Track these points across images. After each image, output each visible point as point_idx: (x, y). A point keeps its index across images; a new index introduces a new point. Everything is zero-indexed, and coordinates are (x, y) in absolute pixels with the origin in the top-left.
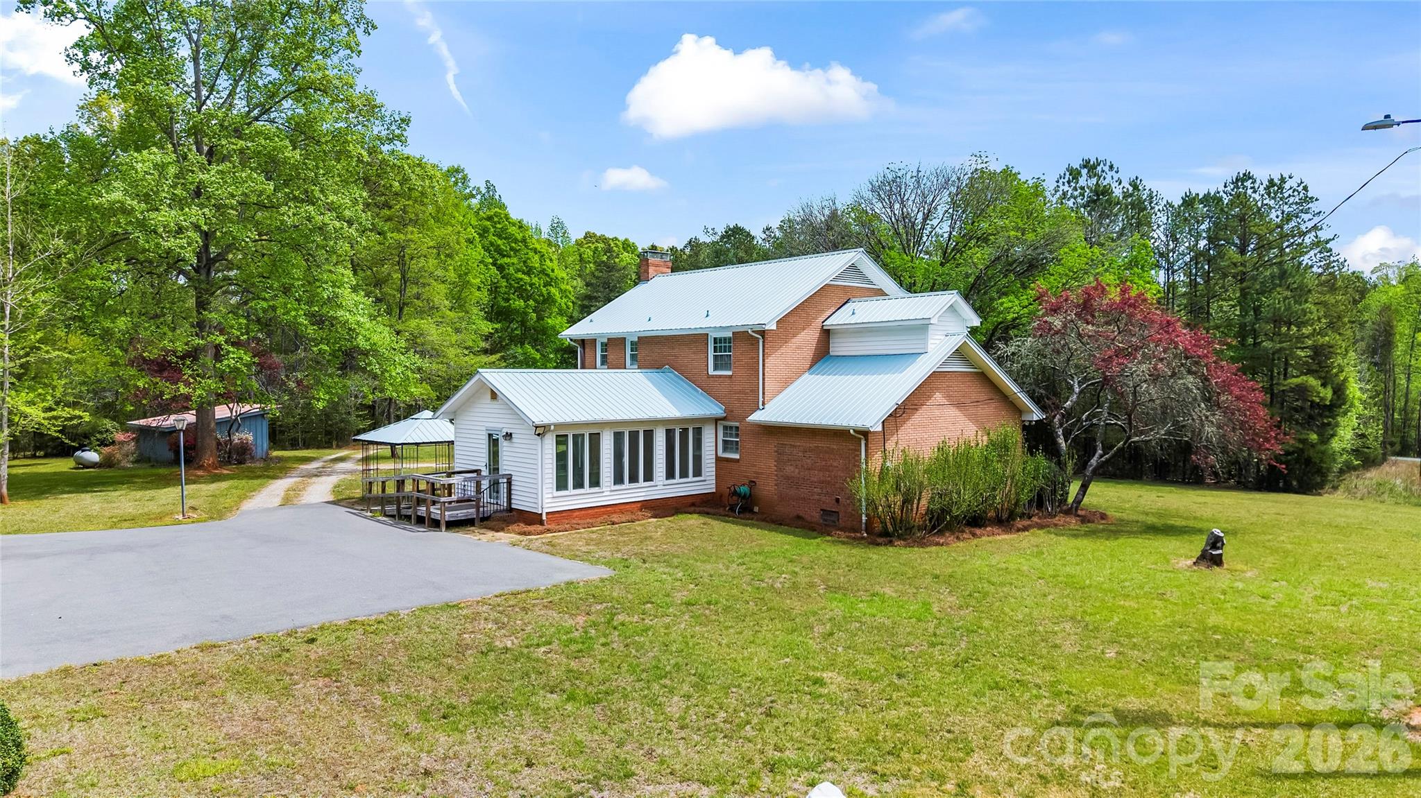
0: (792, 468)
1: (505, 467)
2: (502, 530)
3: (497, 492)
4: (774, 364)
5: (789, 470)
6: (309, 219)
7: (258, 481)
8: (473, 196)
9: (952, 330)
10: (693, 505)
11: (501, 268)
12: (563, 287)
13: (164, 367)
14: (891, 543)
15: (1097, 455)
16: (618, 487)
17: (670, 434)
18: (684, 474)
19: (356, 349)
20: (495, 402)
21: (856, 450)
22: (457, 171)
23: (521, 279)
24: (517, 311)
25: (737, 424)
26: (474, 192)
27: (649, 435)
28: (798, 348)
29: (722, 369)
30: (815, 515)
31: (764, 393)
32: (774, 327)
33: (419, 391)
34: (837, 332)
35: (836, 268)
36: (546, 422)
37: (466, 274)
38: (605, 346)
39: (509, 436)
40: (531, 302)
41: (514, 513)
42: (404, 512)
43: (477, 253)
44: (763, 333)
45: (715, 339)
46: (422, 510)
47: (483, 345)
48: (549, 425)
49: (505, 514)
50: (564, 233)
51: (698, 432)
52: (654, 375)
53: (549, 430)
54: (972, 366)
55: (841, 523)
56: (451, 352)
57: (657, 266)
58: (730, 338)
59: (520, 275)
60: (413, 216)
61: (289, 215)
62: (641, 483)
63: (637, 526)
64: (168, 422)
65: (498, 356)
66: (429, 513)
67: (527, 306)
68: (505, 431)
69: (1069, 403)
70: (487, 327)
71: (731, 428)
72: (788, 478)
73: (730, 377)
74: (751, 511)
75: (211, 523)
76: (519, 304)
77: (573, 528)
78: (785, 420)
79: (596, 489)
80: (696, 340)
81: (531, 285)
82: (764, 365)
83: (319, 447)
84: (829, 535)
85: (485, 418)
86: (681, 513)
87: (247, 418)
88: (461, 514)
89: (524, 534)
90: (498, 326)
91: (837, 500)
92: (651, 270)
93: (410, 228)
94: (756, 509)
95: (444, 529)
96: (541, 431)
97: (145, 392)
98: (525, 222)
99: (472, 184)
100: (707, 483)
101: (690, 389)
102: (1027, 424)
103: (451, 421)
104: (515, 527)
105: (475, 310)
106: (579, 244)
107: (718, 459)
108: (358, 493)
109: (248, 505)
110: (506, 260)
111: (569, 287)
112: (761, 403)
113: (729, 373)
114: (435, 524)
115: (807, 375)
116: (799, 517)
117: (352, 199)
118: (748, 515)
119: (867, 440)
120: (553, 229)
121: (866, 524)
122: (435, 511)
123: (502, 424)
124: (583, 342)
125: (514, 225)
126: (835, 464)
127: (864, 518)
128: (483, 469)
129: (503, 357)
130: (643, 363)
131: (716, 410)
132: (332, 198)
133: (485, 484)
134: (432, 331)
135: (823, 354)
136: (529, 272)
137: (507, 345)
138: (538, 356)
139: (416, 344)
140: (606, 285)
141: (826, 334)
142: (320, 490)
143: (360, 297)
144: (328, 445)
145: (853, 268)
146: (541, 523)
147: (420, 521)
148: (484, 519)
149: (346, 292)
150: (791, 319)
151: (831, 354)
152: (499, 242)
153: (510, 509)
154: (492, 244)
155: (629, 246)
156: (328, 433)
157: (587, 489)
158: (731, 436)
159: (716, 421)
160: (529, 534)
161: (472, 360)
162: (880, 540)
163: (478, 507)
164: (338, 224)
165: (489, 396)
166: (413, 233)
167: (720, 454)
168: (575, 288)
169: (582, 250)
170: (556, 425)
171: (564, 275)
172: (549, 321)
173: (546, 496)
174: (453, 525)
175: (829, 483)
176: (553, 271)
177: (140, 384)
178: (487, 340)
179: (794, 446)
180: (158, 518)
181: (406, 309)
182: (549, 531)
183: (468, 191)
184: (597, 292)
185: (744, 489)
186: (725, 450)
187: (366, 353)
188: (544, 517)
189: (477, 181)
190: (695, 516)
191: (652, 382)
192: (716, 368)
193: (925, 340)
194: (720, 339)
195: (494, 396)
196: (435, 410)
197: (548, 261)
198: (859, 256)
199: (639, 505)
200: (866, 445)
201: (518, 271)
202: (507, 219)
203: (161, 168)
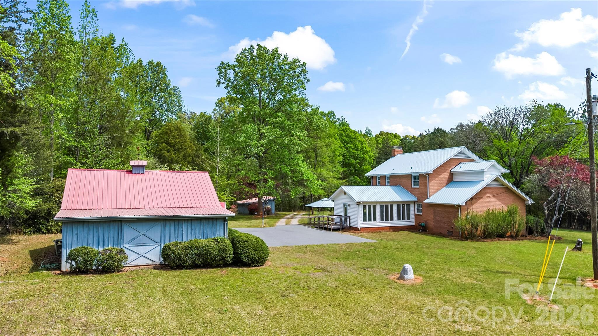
0: (438, 217)
1: (348, 214)
2: (348, 232)
3: (346, 221)
4: (432, 184)
5: (438, 218)
6: (291, 141)
7: (276, 219)
8: (337, 122)
9: (494, 173)
10: (407, 229)
11: (347, 148)
12: (370, 154)
13: (252, 185)
14: (467, 240)
15: (556, 216)
16: (382, 222)
17: (399, 206)
18: (404, 219)
19: (303, 179)
20: (345, 195)
21: (457, 211)
22: (332, 112)
23: (354, 153)
24: (352, 164)
25: (421, 203)
26: (337, 120)
27: (392, 206)
28: (442, 179)
29: (416, 186)
30: (446, 232)
31: (429, 194)
32: (432, 173)
33: (321, 192)
34: (456, 174)
35: (454, 153)
36: (360, 201)
37: (335, 151)
38: (379, 178)
39: (349, 205)
40: (358, 161)
41: (351, 228)
42: (320, 226)
43: (338, 143)
44: (428, 174)
45: (414, 176)
46: (326, 226)
47: (340, 176)
48: (361, 202)
49: (348, 228)
50: (370, 133)
51: (408, 206)
52: (394, 187)
53: (361, 203)
54: (502, 185)
55: (453, 235)
56: (331, 180)
57: (397, 151)
58: (418, 176)
59: (354, 151)
60: (319, 136)
61: (286, 140)
62: (389, 221)
63: (388, 233)
64: (249, 202)
65: (345, 180)
66: (328, 226)
67: (356, 162)
68: (348, 204)
69: (550, 198)
70: (342, 170)
71: (419, 205)
72: (437, 221)
73: (419, 188)
74: (426, 231)
75: (270, 228)
76: (353, 161)
77: (368, 232)
78: (435, 202)
79: (375, 222)
80: (408, 176)
81: (358, 155)
82: (429, 185)
83: (287, 211)
84: (448, 238)
85: (343, 200)
86: (402, 231)
87: (270, 201)
88: (336, 227)
89: (354, 233)
90: (345, 169)
91: (452, 227)
92: (396, 153)
93: (318, 140)
94: (427, 231)
95: (332, 231)
96: (358, 203)
97: (248, 192)
98: (356, 130)
99: (336, 117)
100: (412, 222)
101: (406, 192)
102: (527, 205)
103: (333, 201)
104: (351, 231)
105: (338, 164)
106: (377, 137)
107: (415, 215)
108: (306, 222)
109: (277, 224)
110: (349, 145)
111: (372, 154)
112: (428, 197)
113: (419, 187)
114: (330, 230)
115: (445, 187)
116: (441, 233)
117: (302, 134)
118: (424, 232)
119: (461, 208)
120: (366, 132)
121: (461, 235)
122: (329, 226)
123: (347, 202)
124: (372, 177)
125: (352, 132)
126: (451, 216)
127: (460, 233)
128: (342, 215)
129: (347, 181)
130: (391, 184)
131: (414, 199)
132: (298, 134)
133: (343, 219)
134: (325, 173)
135: (451, 180)
136: (357, 150)
137: (348, 176)
138: (360, 180)
139: (321, 177)
140: (386, 153)
141: (452, 174)
142: (295, 222)
143: (305, 163)
144: (290, 211)
145: (461, 152)
146: (359, 230)
147: (325, 229)
148: (342, 229)
149: (300, 162)
150: (439, 170)
151: (454, 181)
152: (346, 139)
153: (350, 227)
154: (343, 140)
155: (396, 136)
156: (290, 207)
157: (372, 222)
158: (420, 207)
159: (415, 202)
160: (355, 233)
161: (337, 182)
162: (464, 239)
163: (341, 226)
164: (299, 142)
165: (344, 194)
166: (319, 142)
167: (416, 213)
168: (374, 154)
169: (378, 139)
170: (362, 202)
171: (370, 149)
172: (364, 167)
173: (360, 223)
174: (334, 230)
175: (449, 222)
176: (366, 148)
177: (247, 190)
178: (341, 174)
179: (439, 210)
180: (257, 226)
181: (317, 166)
182: (361, 233)
183: (335, 120)
184: (382, 156)
185: (423, 224)
186: (418, 212)
187: (306, 180)
188: (360, 229)
189: (338, 116)
190: (407, 232)
191: (394, 190)
192: (414, 185)
193: (483, 176)
194: (416, 176)
195: (345, 193)
196: (328, 198)
197: (364, 144)
198: (463, 149)
199: (389, 228)
200: (461, 210)
201: (352, 149)
202: (349, 130)
203: (254, 130)
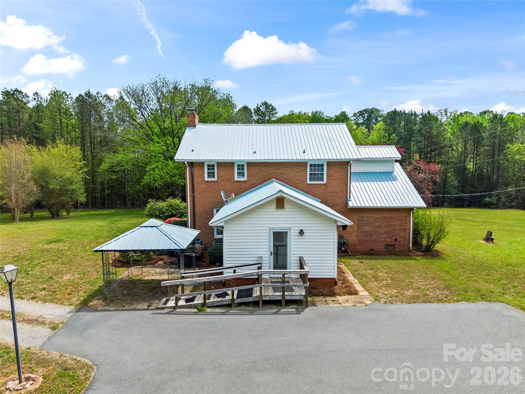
1: (294, 252)
5: (367, 228)
20: (280, 210)
21: (407, 216)
29: (315, 181)
30: (381, 247)
39: (302, 232)
45: (310, 165)
55: (398, 250)
72: (365, 232)
73: (325, 184)
80: (299, 165)
85: (267, 222)
91: (396, 239)
94: (349, 250)
112: (348, 197)
115: (351, 182)
116: (371, 250)
123: (290, 225)
124: (191, 164)
126: (394, 223)
127: (411, 246)
130: (252, 177)
151: (351, 172)
165: (274, 206)
175: (390, 232)
179: (369, 217)
185: (345, 241)
188: (336, 280)
193: (392, 166)
194: (315, 165)
195: (281, 206)
